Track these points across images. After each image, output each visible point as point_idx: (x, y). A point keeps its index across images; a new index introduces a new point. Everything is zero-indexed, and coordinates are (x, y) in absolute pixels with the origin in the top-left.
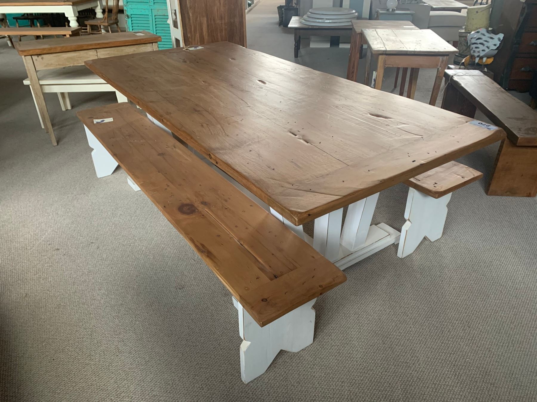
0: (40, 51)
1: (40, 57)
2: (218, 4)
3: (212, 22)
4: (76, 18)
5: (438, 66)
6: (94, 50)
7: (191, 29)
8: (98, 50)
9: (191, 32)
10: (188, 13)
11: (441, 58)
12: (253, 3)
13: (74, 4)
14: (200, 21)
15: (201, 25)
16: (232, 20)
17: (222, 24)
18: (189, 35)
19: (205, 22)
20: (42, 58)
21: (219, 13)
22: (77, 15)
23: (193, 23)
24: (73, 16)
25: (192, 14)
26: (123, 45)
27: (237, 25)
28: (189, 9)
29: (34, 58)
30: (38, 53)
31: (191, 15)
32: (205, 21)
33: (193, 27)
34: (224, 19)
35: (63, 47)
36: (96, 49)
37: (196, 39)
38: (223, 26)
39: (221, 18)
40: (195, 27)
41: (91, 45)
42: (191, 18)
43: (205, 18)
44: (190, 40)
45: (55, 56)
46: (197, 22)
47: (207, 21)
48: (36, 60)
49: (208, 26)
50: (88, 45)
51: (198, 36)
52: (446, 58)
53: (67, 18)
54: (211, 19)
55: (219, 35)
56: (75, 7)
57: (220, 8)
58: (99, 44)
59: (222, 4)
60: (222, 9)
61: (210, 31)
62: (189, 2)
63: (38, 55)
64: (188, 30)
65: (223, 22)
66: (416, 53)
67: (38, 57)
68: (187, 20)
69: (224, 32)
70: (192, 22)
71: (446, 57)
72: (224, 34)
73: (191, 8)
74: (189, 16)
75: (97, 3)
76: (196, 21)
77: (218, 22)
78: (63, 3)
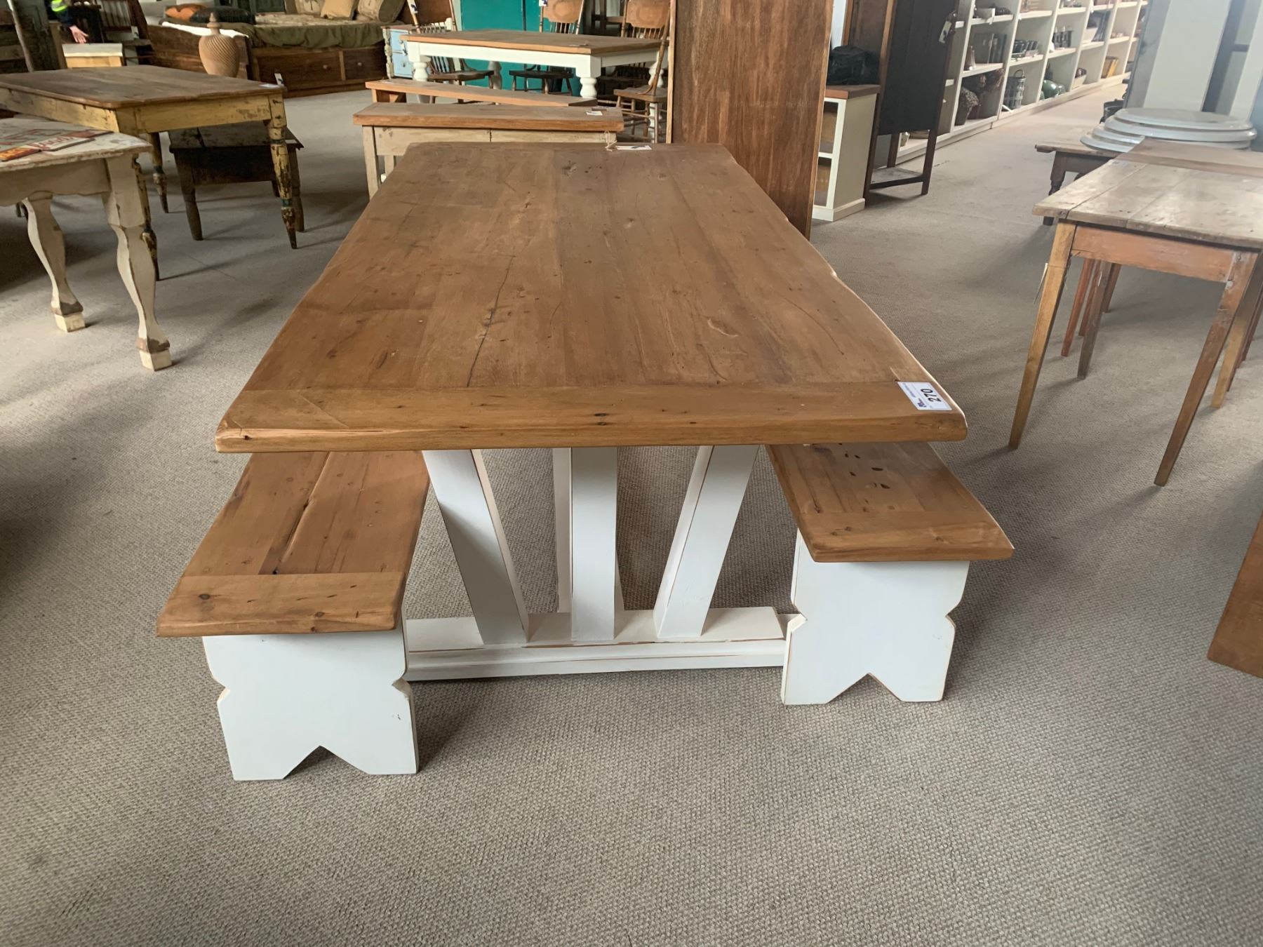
0: (388, 120)
1: (388, 131)
2: (763, 65)
3: (743, 103)
4: (593, 81)
5: (1224, 276)
6: (486, 131)
7: (691, 112)
8: (494, 133)
9: (691, 121)
10: (690, 79)
11: (1234, 255)
12: (1067, 90)
13: (594, 53)
14: (716, 100)
15: (716, 106)
16: (791, 105)
17: (764, 109)
18: (685, 126)
19: (727, 101)
20: (391, 134)
21: (760, 84)
22: (599, 74)
23: (698, 100)
24: (589, 75)
25: (698, 82)
26: (542, 128)
27: (801, 118)
28: (694, 69)
29: (378, 131)
30: (385, 124)
31: (696, 83)
32: (725, 98)
33: (696, 110)
34: (772, 99)
35: (429, 118)
36: (491, 129)
37: (700, 136)
38: (767, 115)
39: (765, 97)
40: (702, 111)
41: (480, 120)
42: (696, 90)
43: (728, 94)
44: (686, 136)
45: (411, 134)
46: (707, 100)
47: (731, 99)
48: (380, 136)
49: (731, 110)
50: (474, 121)
51: (706, 131)
52: (1251, 259)
53: (579, 79)
54: (739, 96)
55: (754, 133)
56: (598, 60)
57: (765, 74)
58: (495, 120)
59: (771, 66)
60: (771, 76)
61: (733, 123)
62: (696, 56)
63: (385, 127)
64: (685, 114)
65: (768, 106)
66: (1150, 230)
67: (384, 130)
68: (686, 91)
69: (766, 127)
70: (696, 98)
71: (1248, 255)
72: (766, 132)
73: (698, 68)
74: (691, 84)
75: (655, 57)
76: (706, 97)
77: (757, 104)
78: (575, 50)
